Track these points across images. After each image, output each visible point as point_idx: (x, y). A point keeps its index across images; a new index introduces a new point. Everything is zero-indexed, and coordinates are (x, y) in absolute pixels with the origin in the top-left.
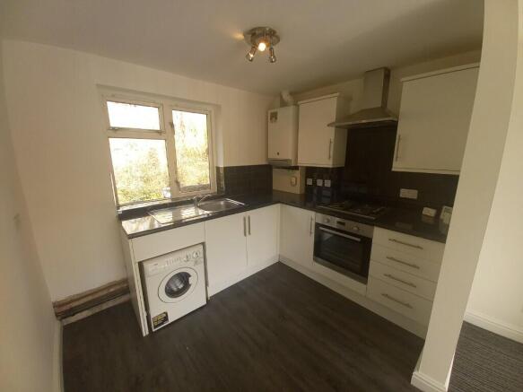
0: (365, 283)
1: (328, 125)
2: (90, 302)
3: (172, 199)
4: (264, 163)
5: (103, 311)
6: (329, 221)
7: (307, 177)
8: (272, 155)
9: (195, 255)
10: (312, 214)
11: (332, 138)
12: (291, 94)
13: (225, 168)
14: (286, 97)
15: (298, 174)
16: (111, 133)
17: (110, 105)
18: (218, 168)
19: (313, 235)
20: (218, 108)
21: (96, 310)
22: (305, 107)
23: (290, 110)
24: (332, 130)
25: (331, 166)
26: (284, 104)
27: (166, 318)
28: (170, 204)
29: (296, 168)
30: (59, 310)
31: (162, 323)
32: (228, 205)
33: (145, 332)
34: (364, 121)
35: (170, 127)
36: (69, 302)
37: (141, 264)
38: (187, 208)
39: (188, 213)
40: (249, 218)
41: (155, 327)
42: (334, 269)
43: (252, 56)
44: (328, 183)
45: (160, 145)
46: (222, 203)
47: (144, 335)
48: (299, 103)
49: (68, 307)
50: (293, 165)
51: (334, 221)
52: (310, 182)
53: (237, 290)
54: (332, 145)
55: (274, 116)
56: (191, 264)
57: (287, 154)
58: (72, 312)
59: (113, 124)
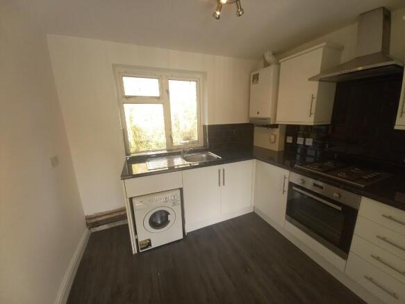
0: (345, 258)
1: (310, 79)
2: (108, 219)
3: (168, 150)
4: (245, 122)
5: (116, 227)
6: (304, 182)
7: (287, 135)
8: (253, 115)
9: (173, 198)
10: (286, 172)
11: (315, 93)
12: (274, 54)
13: (209, 126)
14: (269, 57)
15: (277, 131)
16: (125, 100)
17: (125, 79)
18: (204, 126)
19: (286, 194)
20: (204, 74)
21: (112, 225)
22: (286, 64)
23: (271, 70)
24: (316, 84)
25: (312, 124)
26: (267, 64)
27: (150, 244)
28: (165, 154)
29: (276, 126)
30: (89, 222)
31: (147, 247)
32: (209, 157)
33: (134, 251)
34: (360, 68)
35: (166, 93)
36: (95, 217)
37: (131, 199)
38: (177, 158)
39: (178, 162)
40: (224, 170)
41: (141, 249)
42: (308, 233)
43: (218, 13)
44: (309, 142)
45: (159, 108)
46: (204, 156)
47: (134, 253)
48: (280, 61)
49: (94, 221)
50: (271, 123)
51: (309, 183)
52: (290, 140)
53: (209, 231)
54: (315, 101)
55: (256, 77)
56: (170, 204)
57: (267, 113)
58: (97, 224)
59: (127, 93)
